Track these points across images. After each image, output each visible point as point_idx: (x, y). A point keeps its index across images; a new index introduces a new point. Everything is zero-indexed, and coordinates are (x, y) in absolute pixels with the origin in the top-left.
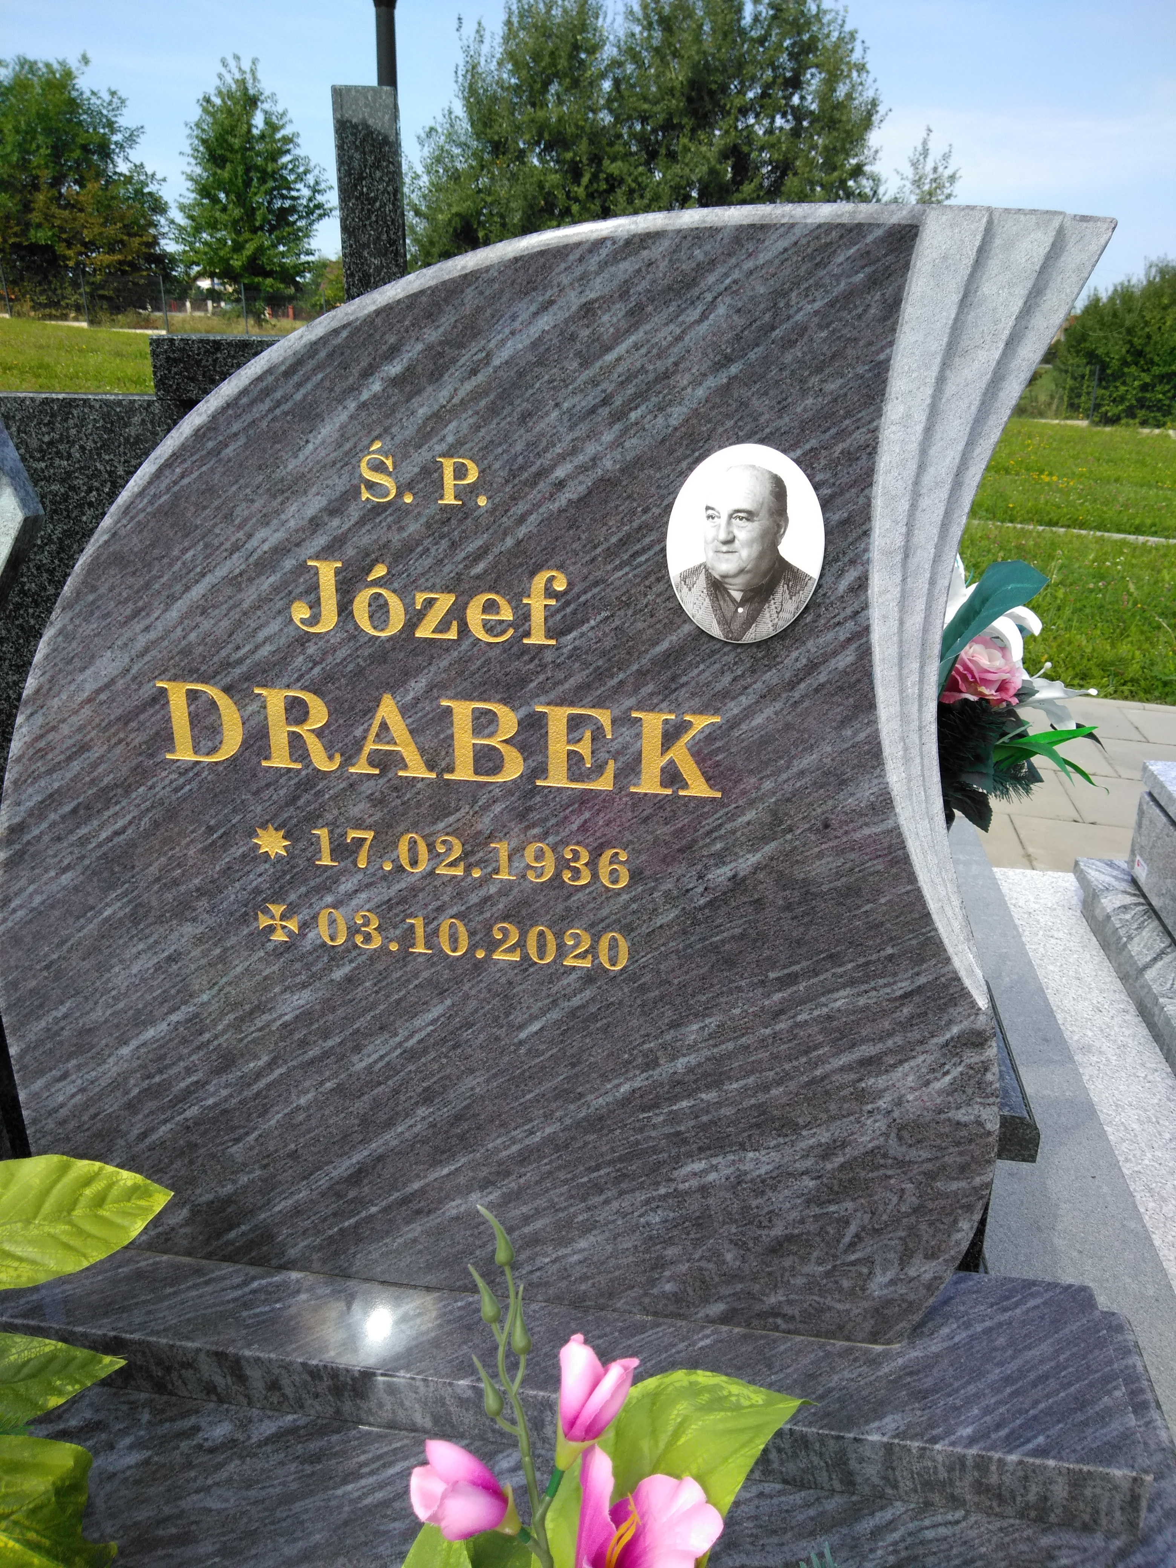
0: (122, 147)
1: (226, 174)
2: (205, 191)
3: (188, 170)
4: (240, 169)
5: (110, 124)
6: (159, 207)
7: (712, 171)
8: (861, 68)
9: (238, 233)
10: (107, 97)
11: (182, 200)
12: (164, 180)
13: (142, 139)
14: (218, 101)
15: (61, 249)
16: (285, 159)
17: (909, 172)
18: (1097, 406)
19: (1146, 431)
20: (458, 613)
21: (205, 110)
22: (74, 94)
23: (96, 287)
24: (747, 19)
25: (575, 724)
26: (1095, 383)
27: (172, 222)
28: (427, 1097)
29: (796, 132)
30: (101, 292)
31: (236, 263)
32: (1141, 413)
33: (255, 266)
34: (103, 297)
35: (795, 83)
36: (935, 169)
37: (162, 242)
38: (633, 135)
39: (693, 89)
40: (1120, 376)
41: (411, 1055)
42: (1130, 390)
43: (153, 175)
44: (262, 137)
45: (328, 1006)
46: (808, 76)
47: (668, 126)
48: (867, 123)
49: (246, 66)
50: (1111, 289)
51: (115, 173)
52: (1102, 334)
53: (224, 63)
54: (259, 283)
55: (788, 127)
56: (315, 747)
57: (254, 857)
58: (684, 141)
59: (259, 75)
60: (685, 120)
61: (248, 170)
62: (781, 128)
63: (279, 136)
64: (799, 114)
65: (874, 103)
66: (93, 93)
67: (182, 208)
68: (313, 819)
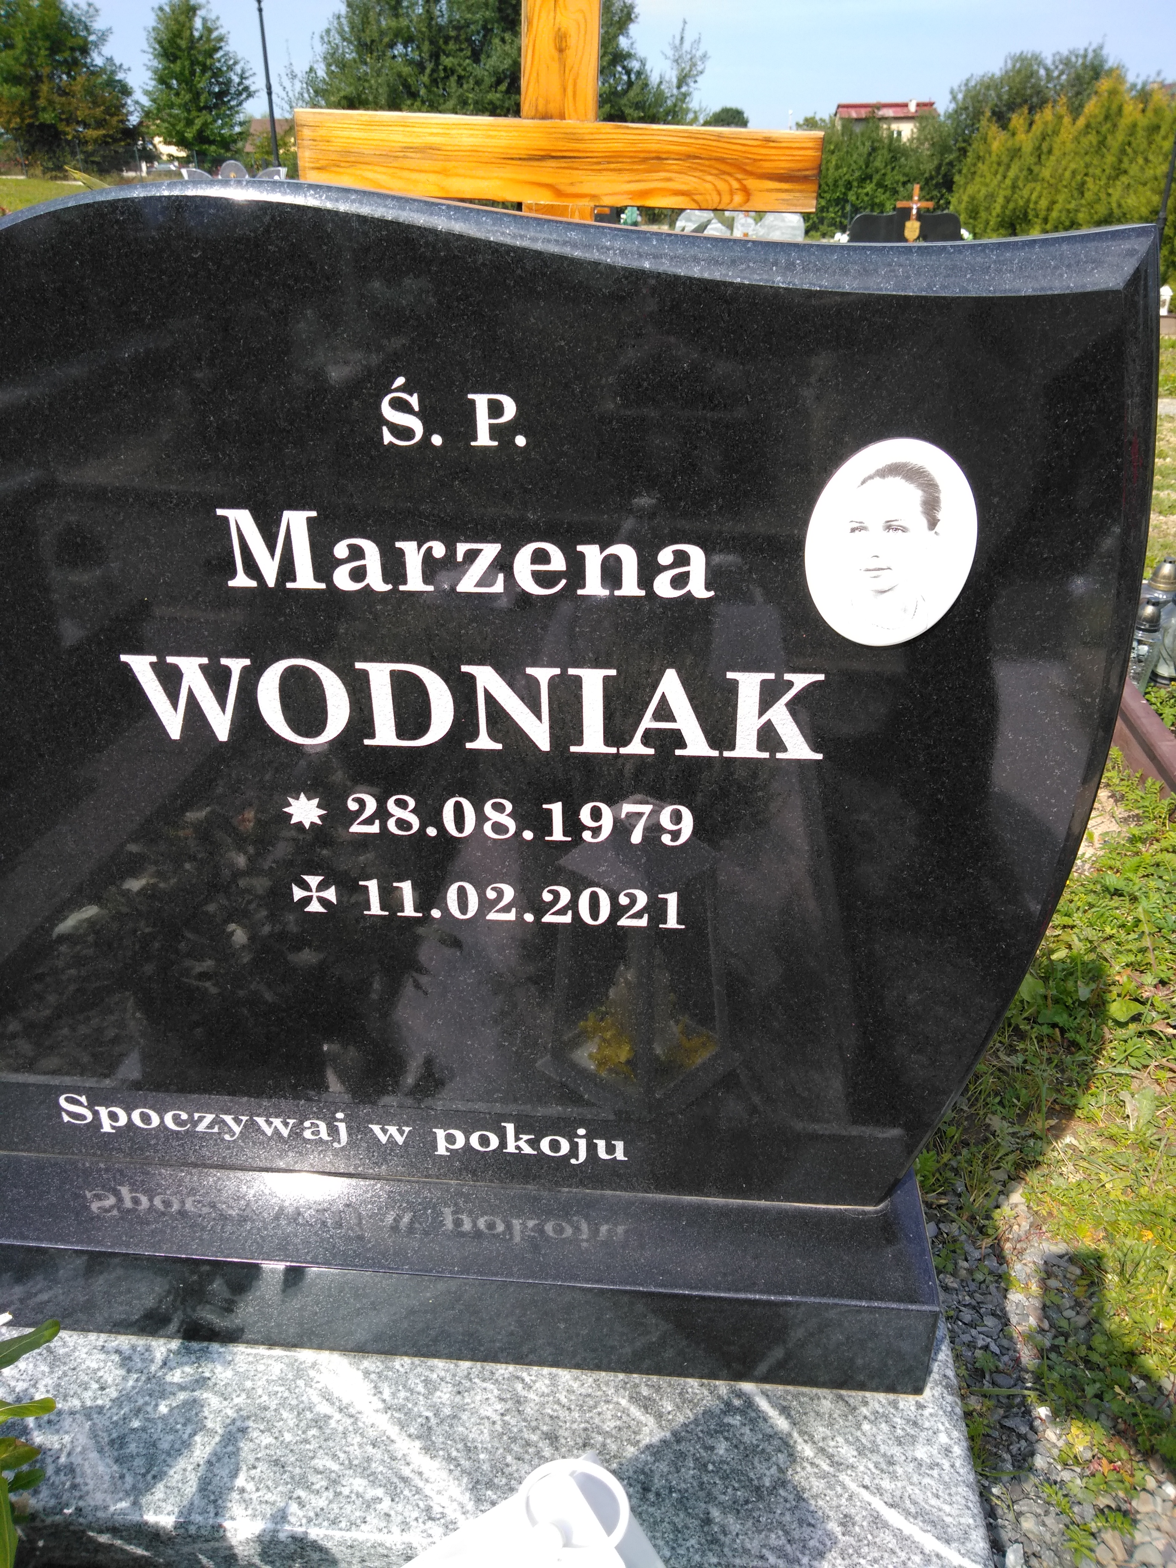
0: (96, 45)
1: (178, 69)
2: (162, 80)
3: (150, 64)
4: (187, 63)
5: (87, 28)
6: (126, 91)
9: (189, 111)
10: (84, 7)
11: (145, 87)
13: (111, 38)
15: (62, 127)
17: (670, 53)
21: (160, 18)
23: (88, 155)
30: (92, 159)
31: (189, 135)
33: (202, 138)
34: (93, 162)
36: (690, 51)
37: (131, 118)
44: (202, 37)
51: (93, 66)
54: (205, 149)
63: (213, 36)
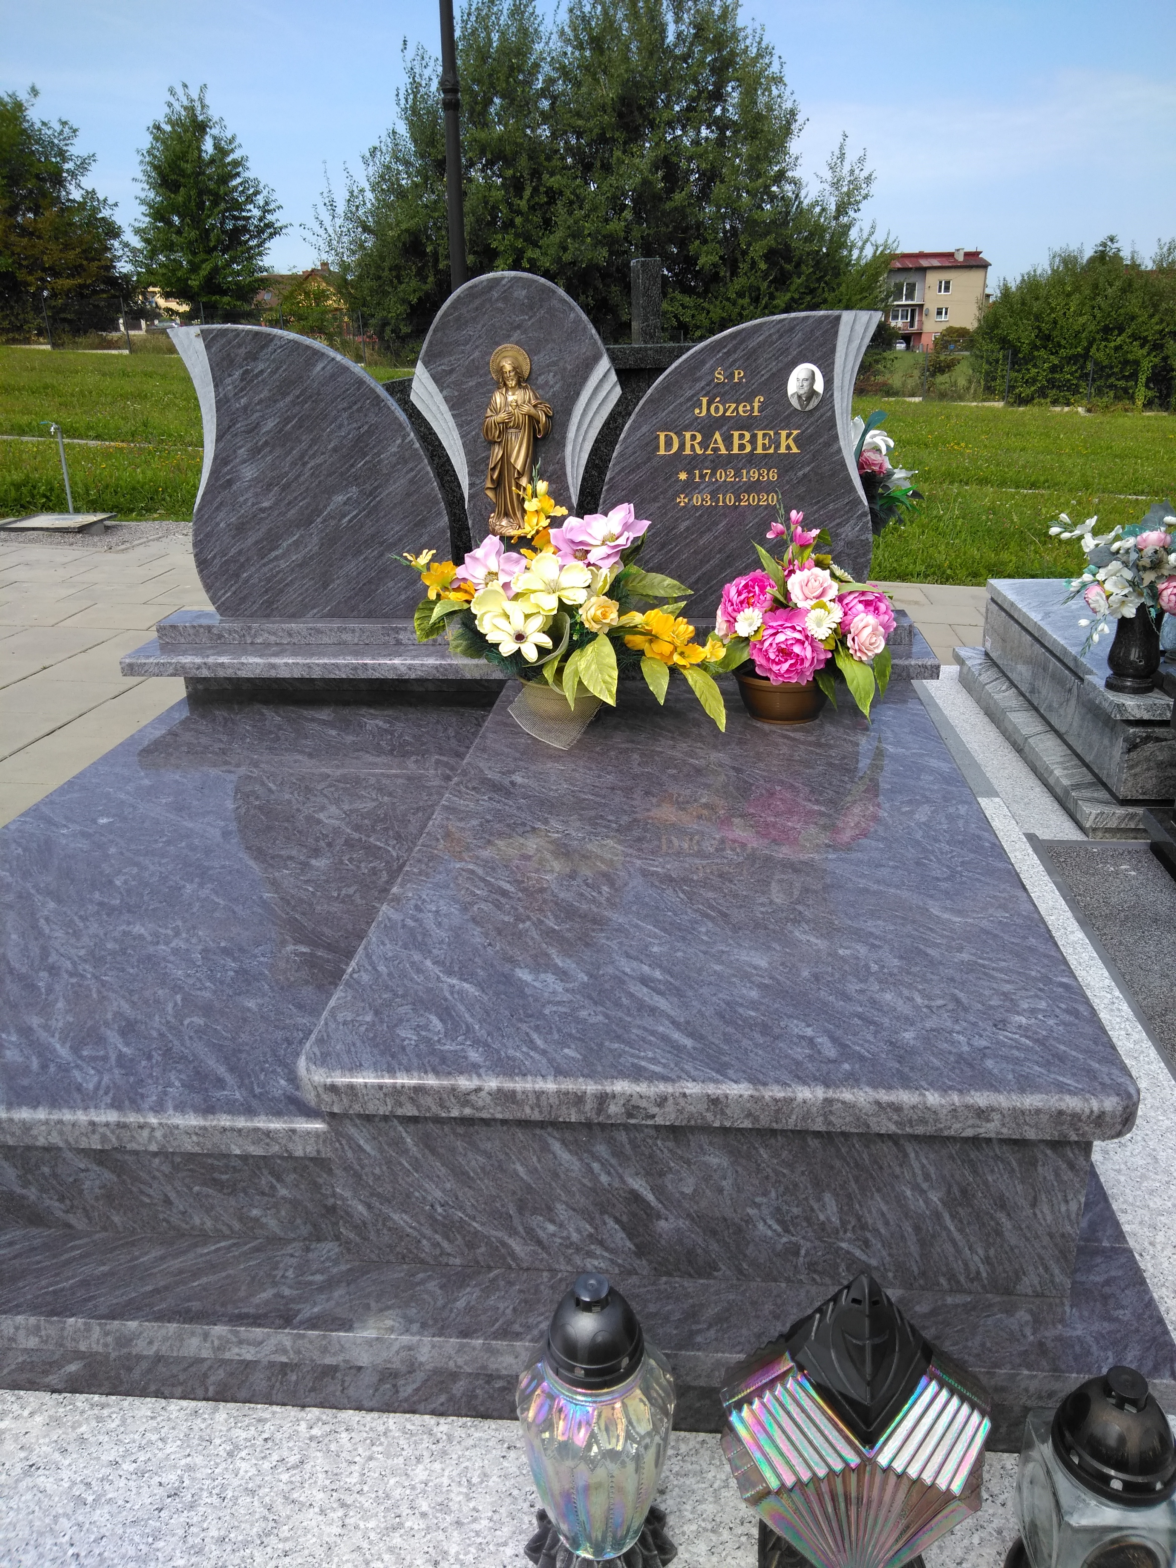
0: (73, 174)
2: (158, 214)
3: (143, 195)
4: (193, 193)
5: (61, 153)
6: (113, 231)
7: (645, 182)
8: (778, 80)
9: (194, 254)
10: (58, 127)
11: (137, 225)
12: (116, 205)
13: (93, 167)
14: (168, 128)
16: (234, 183)
17: (828, 175)
18: (1012, 388)
19: (1058, 409)
20: (736, 408)
21: (156, 139)
22: (26, 125)
23: (57, 311)
24: (671, 38)
25: (764, 435)
26: (1008, 367)
27: (126, 245)
28: (720, 552)
29: (721, 142)
30: (63, 315)
31: (194, 283)
32: (1052, 393)
33: (212, 286)
34: (64, 320)
35: (718, 96)
36: (852, 172)
37: (118, 265)
38: (569, 149)
39: (623, 105)
40: (1030, 359)
41: (716, 538)
42: (1040, 372)
43: (105, 200)
44: (212, 161)
45: (694, 525)
46: (729, 89)
47: (602, 139)
48: (787, 131)
49: (195, 94)
50: (1019, 279)
51: (69, 200)
52: (1012, 320)
53: (172, 92)
54: (216, 301)
55: (712, 136)
56: (697, 447)
57: (678, 480)
58: (618, 153)
59: (207, 102)
60: (617, 134)
61: (200, 193)
62: (707, 139)
63: (229, 159)
64: (721, 124)
65: (793, 113)
66: (44, 124)
67: (137, 231)
68: (695, 468)
